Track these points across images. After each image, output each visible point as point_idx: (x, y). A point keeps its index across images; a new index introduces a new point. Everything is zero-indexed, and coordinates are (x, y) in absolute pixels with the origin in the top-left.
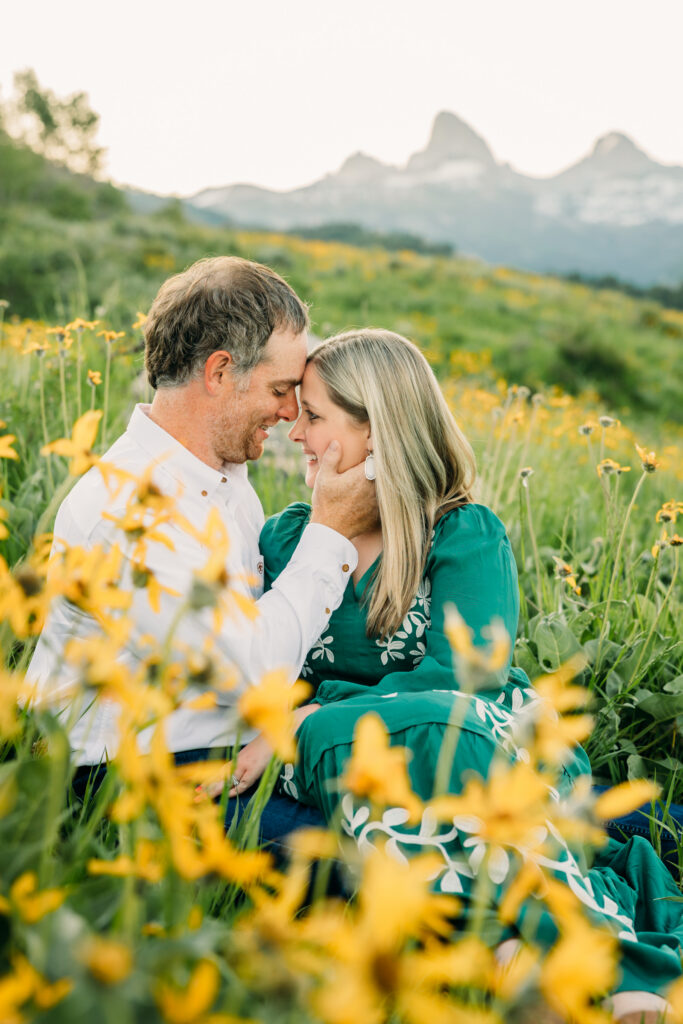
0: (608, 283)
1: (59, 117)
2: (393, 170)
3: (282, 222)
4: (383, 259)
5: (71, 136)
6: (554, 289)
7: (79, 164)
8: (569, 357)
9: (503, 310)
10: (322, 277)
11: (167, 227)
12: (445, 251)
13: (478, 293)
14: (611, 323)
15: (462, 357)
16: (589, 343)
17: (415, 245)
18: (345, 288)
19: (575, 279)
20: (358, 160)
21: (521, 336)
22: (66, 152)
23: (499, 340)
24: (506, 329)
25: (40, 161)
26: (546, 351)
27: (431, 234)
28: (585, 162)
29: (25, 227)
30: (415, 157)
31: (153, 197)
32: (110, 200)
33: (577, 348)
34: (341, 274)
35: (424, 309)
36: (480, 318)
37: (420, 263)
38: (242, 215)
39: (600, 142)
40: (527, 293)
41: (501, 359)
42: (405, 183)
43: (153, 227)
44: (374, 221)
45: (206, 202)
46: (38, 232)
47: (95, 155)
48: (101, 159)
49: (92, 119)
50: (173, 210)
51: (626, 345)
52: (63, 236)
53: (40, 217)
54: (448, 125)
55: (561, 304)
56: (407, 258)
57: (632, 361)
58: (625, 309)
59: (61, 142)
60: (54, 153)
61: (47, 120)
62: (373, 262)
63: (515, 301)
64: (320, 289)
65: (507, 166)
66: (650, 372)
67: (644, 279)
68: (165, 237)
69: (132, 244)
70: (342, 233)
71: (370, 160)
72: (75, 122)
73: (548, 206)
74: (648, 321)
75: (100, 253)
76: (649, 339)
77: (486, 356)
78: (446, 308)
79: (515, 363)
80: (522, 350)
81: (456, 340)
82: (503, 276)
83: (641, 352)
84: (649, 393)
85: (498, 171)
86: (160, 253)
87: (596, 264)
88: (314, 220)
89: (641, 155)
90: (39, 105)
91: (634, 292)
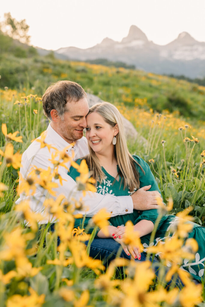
0: (182, 78)
1: (18, 27)
2: (117, 43)
3: (84, 58)
4: (114, 70)
5: (21, 32)
6: (166, 79)
7: (23, 41)
8: (170, 100)
9: (151, 86)
10: (96, 75)
11: (50, 60)
12: (133, 67)
13: (143, 80)
14: (183, 90)
15: (138, 100)
16: (177, 96)
17: (123, 65)
18: (103, 79)
19: (172, 76)
20: (107, 40)
21: (156, 94)
22: (19, 37)
23: (149, 95)
24: (151, 92)
25: (11, 39)
26: (164, 99)
27: (128, 62)
28: (175, 40)
29: (7, 60)
30: (124, 39)
31: (45, 50)
32: (33, 51)
33: (173, 98)
34: (102, 75)
35: (127, 86)
36: (143, 88)
37: (125, 71)
38: (72, 56)
39: (180, 35)
40: (158, 81)
41: (150, 101)
42: (121, 46)
43: (45, 60)
44: (111, 58)
45: (61, 52)
46: (11, 61)
47: (28, 38)
48: (30, 39)
49: (27, 27)
50: (51, 55)
51: (188, 97)
52: (19, 62)
53: (12, 57)
54: (134, 29)
55: (168, 84)
56: (122, 70)
57: (189, 102)
58: (187, 86)
59: (18, 34)
60: (15, 37)
61: (14, 27)
62: (112, 71)
63: (154, 83)
64: (96, 79)
65: (152, 42)
66: (194, 105)
67: (193, 76)
68: (49, 63)
69: (39, 65)
70: (101, 62)
71: (111, 40)
72: (22, 28)
73: (164, 54)
74: (194, 90)
75: (30, 68)
76: (194, 95)
77: (145, 100)
78: (133, 85)
79: (154, 102)
80: (156, 98)
81: (137, 95)
82: (150, 75)
83: (192, 99)
84: (194, 111)
85: (149, 44)
86: (48, 68)
87: (178, 72)
88: (93, 58)
89: (192, 39)
90: (11, 22)
91: (190, 81)
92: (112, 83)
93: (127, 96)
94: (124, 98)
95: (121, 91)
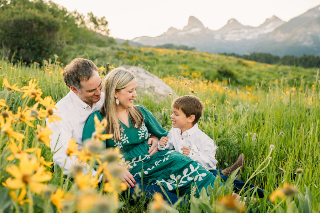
0: (233, 55)
1: (99, 23)
2: (180, 31)
3: (154, 45)
4: (176, 51)
5: (102, 27)
6: (217, 56)
7: (104, 34)
8: (220, 72)
9: (204, 62)
10: (161, 57)
11: (124, 47)
12: (192, 49)
13: (198, 58)
14: (230, 64)
15: (194, 74)
16: (224, 69)
17: (185, 48)
18: (166, 59)
19: (225, 54)
20: (171, 29)
21: (209, 68)
22: (101, 31)
23: (203, 69)
24: (205, 67)
25: (95, 33)
26: (215, 71)
27: (190, 45)
28: (225, 26)
29: (90, 49)
30: (185, 27)
31: (123, 40)
32: (112, 41)
33: (222, 70)
34: (165, 56)
35: (185, 63)
36: (199, 64)
37: (185, 52)
38: (145, 43)
39: (229, 21)
40: (210, 58)
41: (203, 74)
42: (183, 33)
43: (120, 47)
44: (176, 43)
45: (135, 41)
46: (93, 50)
47: (108, 32)
48: (109, 32)
49: (107, 23)
50: (127, 43)
51: (234, 69)
52: (99, 50)
53: (94, 47)
54: (192, 19)
55: (218, 60)
56: (181, 51)
57: (235, 73)
58: (234, 60)
59: (99, 29)
60: (98, 31)
61: (96, 23)
62: (172, 53)
63: (207, 60)
64: (160, 60)
65: (207, 28)
66: (240, 75)
67: (241, 54)
68: (123, 49)
69: (116, 51)
70: (169, 46)
71: (175, 29)
72: (102, 24)
73: (217, 37)
74: (239, 63)
75: (107, 54)
76: (240, 67)
77: (200, 73)
78: (191, 62)
79: (207, 74)
80: (209, 71)
81: (193, 70)
82: (205, 54)
83: (238, 70)
84: (239, 80)
85: (205, 30)
86: (122, 53)
87: (230, 50)
88: (162, 44)
89: (239, 24)
90: (94, 20)
91: (238, 56)
92: (173, 61)
93: (185, 71)
94: (183, 73)
95: (181, 67)
